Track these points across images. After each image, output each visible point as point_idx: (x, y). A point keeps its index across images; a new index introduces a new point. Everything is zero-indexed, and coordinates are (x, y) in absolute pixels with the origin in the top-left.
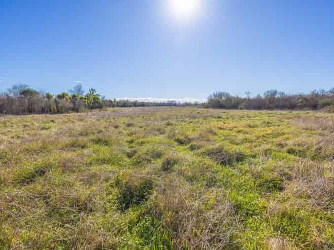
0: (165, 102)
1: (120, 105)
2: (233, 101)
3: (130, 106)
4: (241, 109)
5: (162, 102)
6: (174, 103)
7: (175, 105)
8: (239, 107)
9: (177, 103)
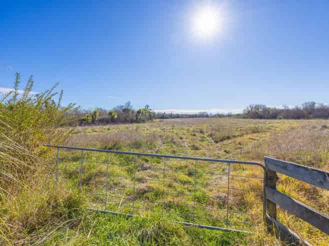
0: (197, 114)
1: (159, 117)
2: (271, 113)
3: (168, 118)
4: (280, 119)
5: (195, 114)
6: (206, 114)
7: (207, 116)
8: (278, 117)
9: (209, 114)
